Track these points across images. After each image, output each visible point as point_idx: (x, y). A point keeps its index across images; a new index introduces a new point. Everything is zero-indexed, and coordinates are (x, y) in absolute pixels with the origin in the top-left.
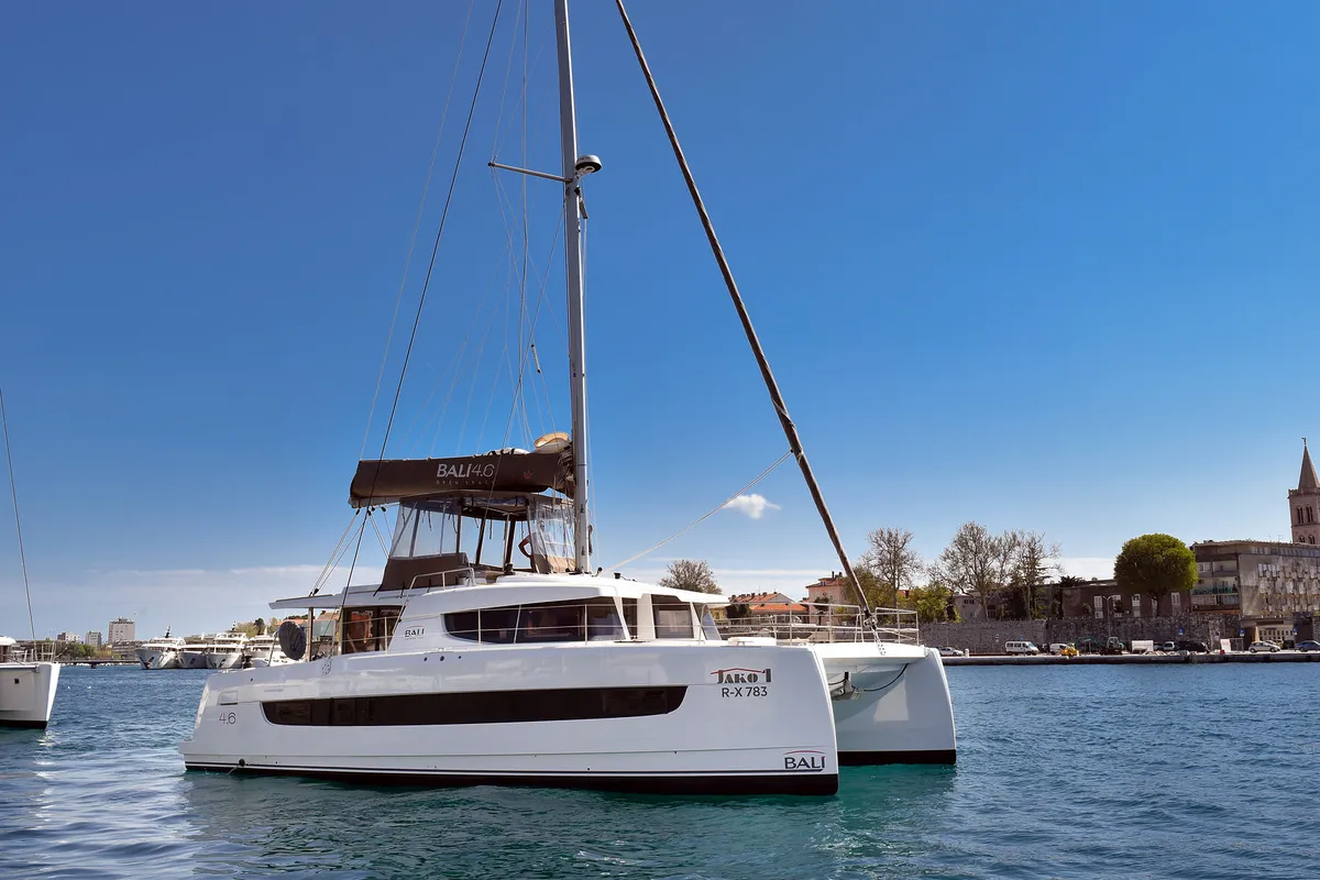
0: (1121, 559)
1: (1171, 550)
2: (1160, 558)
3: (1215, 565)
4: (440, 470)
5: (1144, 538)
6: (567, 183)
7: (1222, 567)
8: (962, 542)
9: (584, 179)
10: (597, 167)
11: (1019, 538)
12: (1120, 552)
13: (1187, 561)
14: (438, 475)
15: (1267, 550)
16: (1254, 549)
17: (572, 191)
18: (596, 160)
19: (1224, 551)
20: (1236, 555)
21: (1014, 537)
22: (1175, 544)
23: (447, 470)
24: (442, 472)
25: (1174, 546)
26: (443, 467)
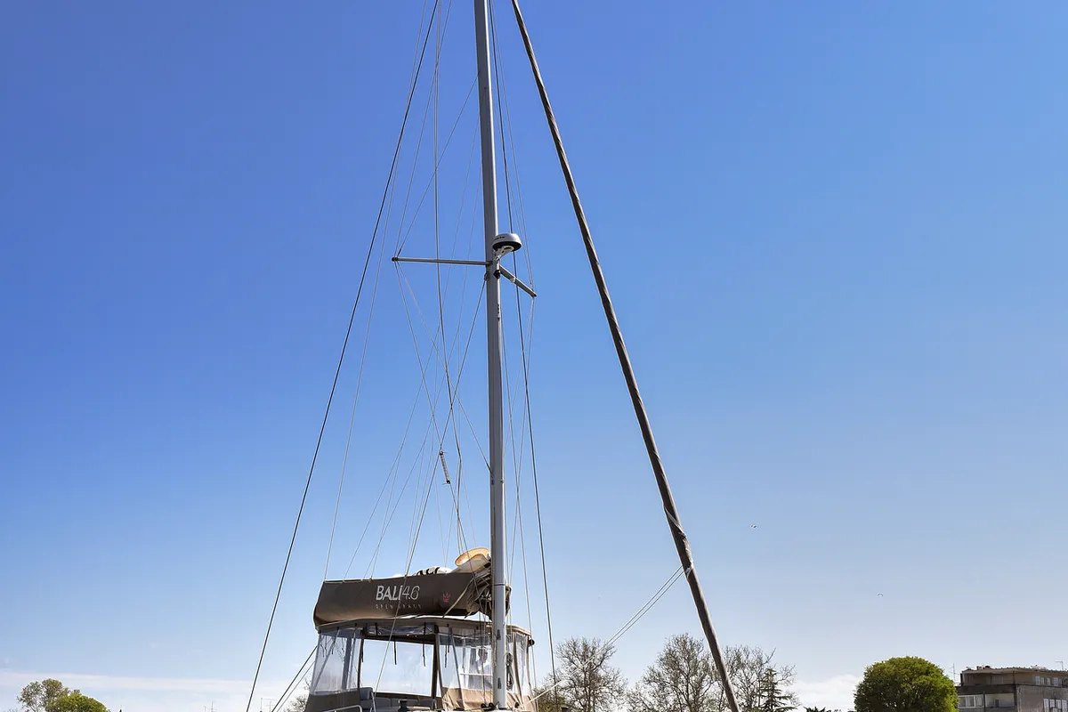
0: (862, 688)
1: (923, 679)
2: (907, 688)
3: (989, 699)
4: (378, 592)
5: (892, 662)
6: (487, 266)
7: (997, 701)
8: (671, 661)
9: (504, 261)
10: (517, 246)
11: (743, 657)
12: (862, 679)
13: (944, 692)
14: (377, 599)
15: (1056, 681)
16: (1039, 680)
17: (493, 275)
18: (517, 238)
19: (1002, 681)
20: (1013, 687)
21: (738, 658)
22: (929, 670)
23: (384, 593)
24: (382, 595)
25: (927, 673)
26: (381, 589)
